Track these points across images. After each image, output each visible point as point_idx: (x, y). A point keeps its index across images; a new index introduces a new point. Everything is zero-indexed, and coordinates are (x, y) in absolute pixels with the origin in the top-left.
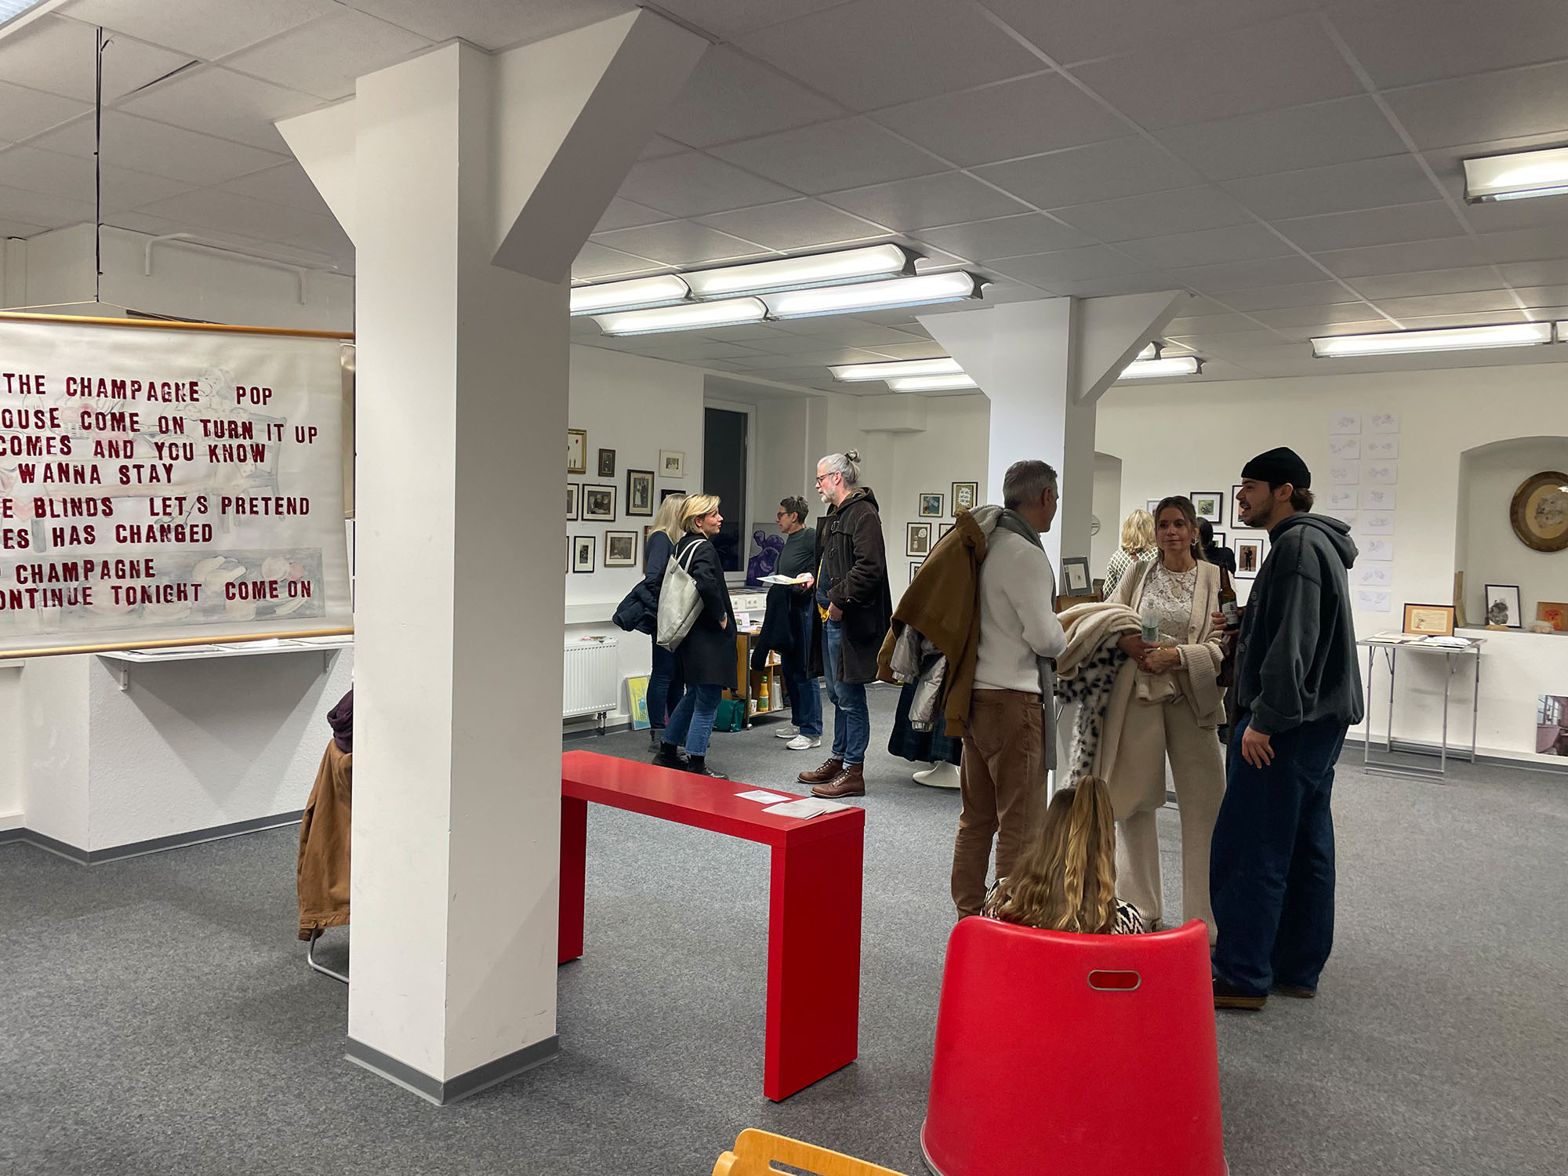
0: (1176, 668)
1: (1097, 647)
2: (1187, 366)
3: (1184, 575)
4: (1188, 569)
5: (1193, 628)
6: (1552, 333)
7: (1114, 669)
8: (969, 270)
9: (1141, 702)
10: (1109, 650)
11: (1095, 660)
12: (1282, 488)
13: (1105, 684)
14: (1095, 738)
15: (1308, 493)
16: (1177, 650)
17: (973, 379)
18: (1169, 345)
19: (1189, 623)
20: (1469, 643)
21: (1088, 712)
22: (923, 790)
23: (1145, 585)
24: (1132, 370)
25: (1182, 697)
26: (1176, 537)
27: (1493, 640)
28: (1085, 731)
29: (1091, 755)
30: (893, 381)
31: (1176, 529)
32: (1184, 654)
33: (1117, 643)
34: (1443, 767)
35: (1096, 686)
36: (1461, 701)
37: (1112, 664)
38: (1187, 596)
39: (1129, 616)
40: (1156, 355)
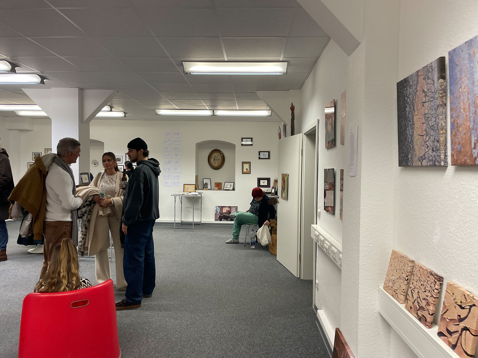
0: (111, 205)
1: (85, 201)
2: (121, 115)
3: (113, 176)
4: (114, 174)
5: (116, 192)
6: (213, 113)
7: (91, 207)
8: (38, 74)
9: (100, 217)
10: (89, 201)
11: (85, 205)
12: (140, 151)
13: (89, 212)
14: (86, 230)
15: (147, 151)
16: (111, 200)
17: (46, 113)
18: (115, 107)
19: (115, 191)
20: (199, 194)
21: (84, 222)
22: (31, 255)
23: (101, 180)
24: (100, 114)
25: (114, 214)
26: (108, 165)
27: (205, 193)
28: (83, 228)
29: (85, 235)
30: (18, 112)
31: (108, 162)
32: (113, 200)
33: (92, 199)
34: (193, 227)
35: (86, 213)
36: (198, 209)
37: (91, 206)
38: (114, 182)
39: (95, 190)
40: (110, 110)
